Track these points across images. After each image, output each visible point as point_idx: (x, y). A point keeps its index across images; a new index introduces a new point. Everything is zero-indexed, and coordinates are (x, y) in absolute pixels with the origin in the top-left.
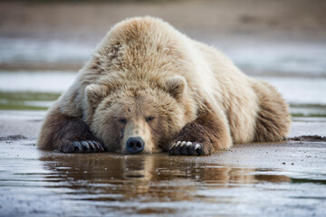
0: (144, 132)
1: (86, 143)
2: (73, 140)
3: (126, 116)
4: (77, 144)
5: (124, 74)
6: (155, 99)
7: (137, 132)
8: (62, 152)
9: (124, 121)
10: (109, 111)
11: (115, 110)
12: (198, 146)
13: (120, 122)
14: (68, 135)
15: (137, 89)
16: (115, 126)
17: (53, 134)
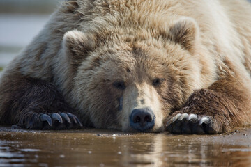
0: (152, 100)
1: (58, 116)
2: (39, 111)
3: (125, 78)
4: (46, 117)
5: (115, 20)
6: (162, 53)
7: (143, 102)
8: (24, 127)
9: (121, 85)
10: (98, 72)
11: (108, 71)
12: (204, 119)
13: (117, 87)
14: (33, 105)
15: (136, 40)
16: (108, 92)
17: (11, 102)
